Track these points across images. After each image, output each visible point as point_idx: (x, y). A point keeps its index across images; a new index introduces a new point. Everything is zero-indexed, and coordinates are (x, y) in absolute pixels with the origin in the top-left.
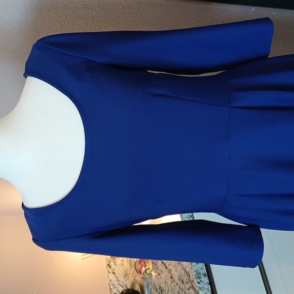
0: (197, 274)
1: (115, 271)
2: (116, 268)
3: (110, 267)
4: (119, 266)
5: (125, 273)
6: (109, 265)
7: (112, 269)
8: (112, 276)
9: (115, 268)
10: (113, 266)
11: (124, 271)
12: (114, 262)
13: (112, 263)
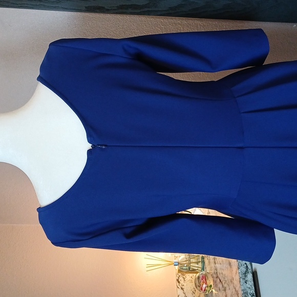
0: (244, 293)
1: (183, 287)
2: (185, 284)
3: (179, 282)
4: (188, 282)
5: (193, 290)
6: (178, 280)
7: (180, 285)
8: (180, 291)
9: (183, 284)
10: (182, 282)
11: (192, 288)
12: (184, 278)
13: (181, 278)
